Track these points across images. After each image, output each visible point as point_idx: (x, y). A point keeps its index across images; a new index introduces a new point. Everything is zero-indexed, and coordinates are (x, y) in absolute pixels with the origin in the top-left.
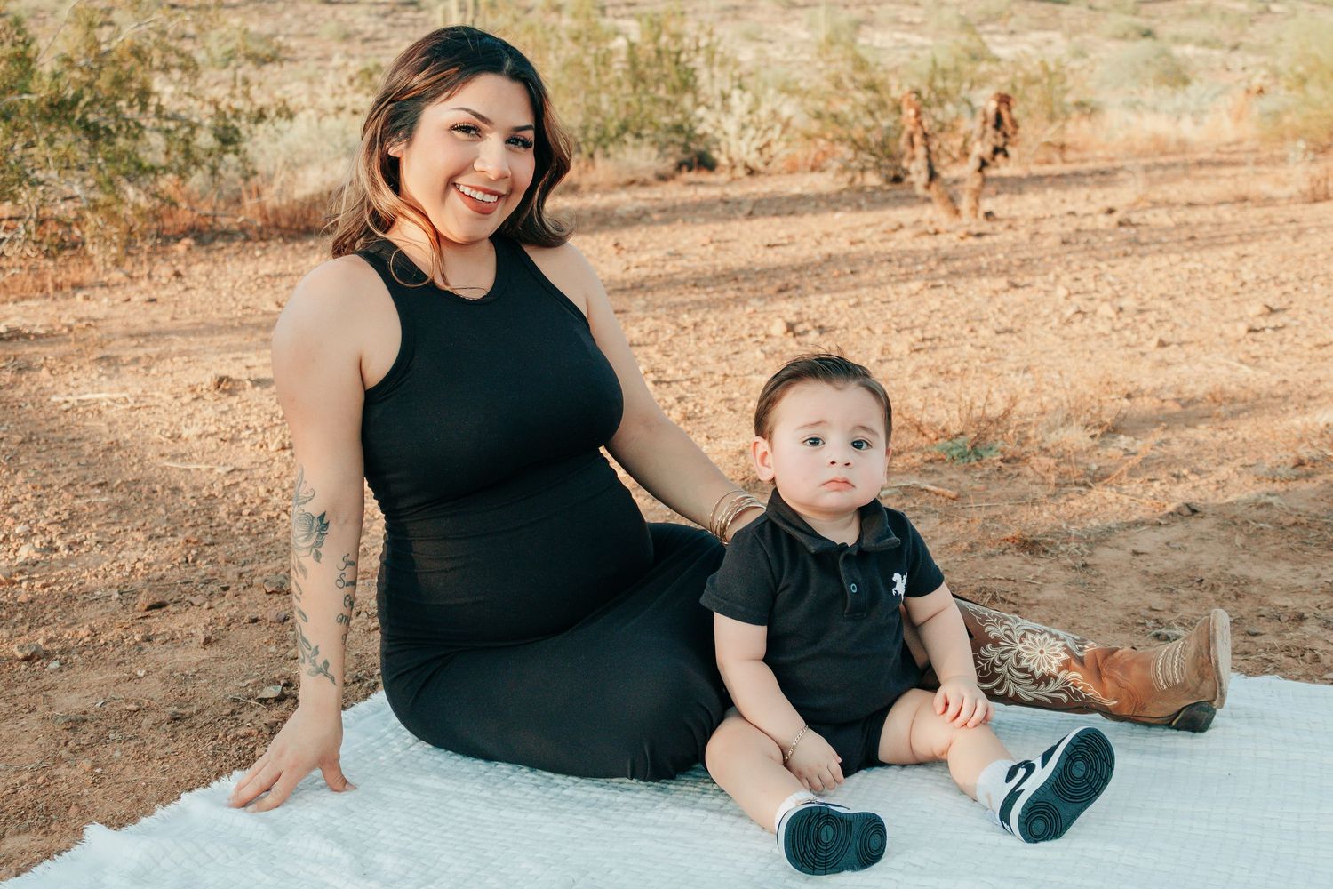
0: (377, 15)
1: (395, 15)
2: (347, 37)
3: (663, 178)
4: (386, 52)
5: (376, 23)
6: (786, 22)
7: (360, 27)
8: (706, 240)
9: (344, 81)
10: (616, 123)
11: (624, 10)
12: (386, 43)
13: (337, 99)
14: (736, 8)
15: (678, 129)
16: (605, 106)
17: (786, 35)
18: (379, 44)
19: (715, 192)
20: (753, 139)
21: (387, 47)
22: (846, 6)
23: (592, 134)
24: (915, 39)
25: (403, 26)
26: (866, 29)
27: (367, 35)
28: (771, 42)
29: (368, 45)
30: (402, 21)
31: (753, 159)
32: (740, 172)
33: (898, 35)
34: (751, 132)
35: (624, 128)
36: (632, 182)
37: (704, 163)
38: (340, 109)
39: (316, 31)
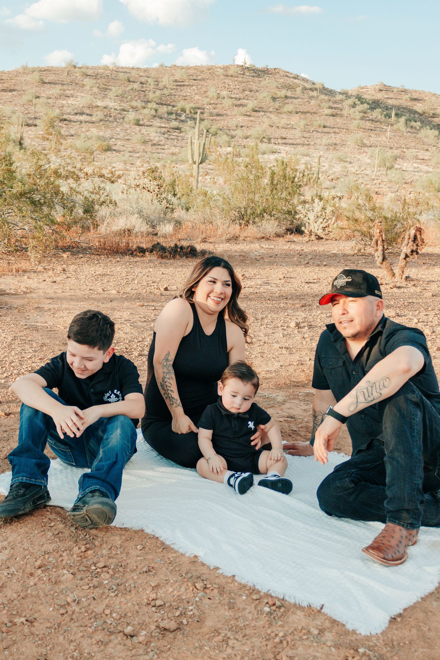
0: (160, 133)
1: (169, 133)
2: (145, 142)
3: (278, 235)
4: (163, 151)
5: (159, 137)
6: (360, 153)
7: (152, 138)
8: (282, 277)
9: (141, 174)
10: (261, 208)
11: (280, 141)
12: (163, 146)
13: (136, 181)
14: (335, 144)
15: (289, 213)
16: (257, 199)
17: (359, 160)
18: (160, 147)
19: (298, 248)
20: (322, 223)
21: (164, 149)
22: (391, 148)
23: (249, 211)
24: (424, 168)
25: (172, 139)
26: (399, 161)
27: (154, 142)
28: (350, 163)
29: (154, 147)
30: (172, 137)
31: (320, 233)
32: (313, 237)
33: (415, 165)
34: (321, 220)
35: (264, 211)
36: (263, 238)
37: (298, 231)
38: (138, 186)
39: (130, 138)
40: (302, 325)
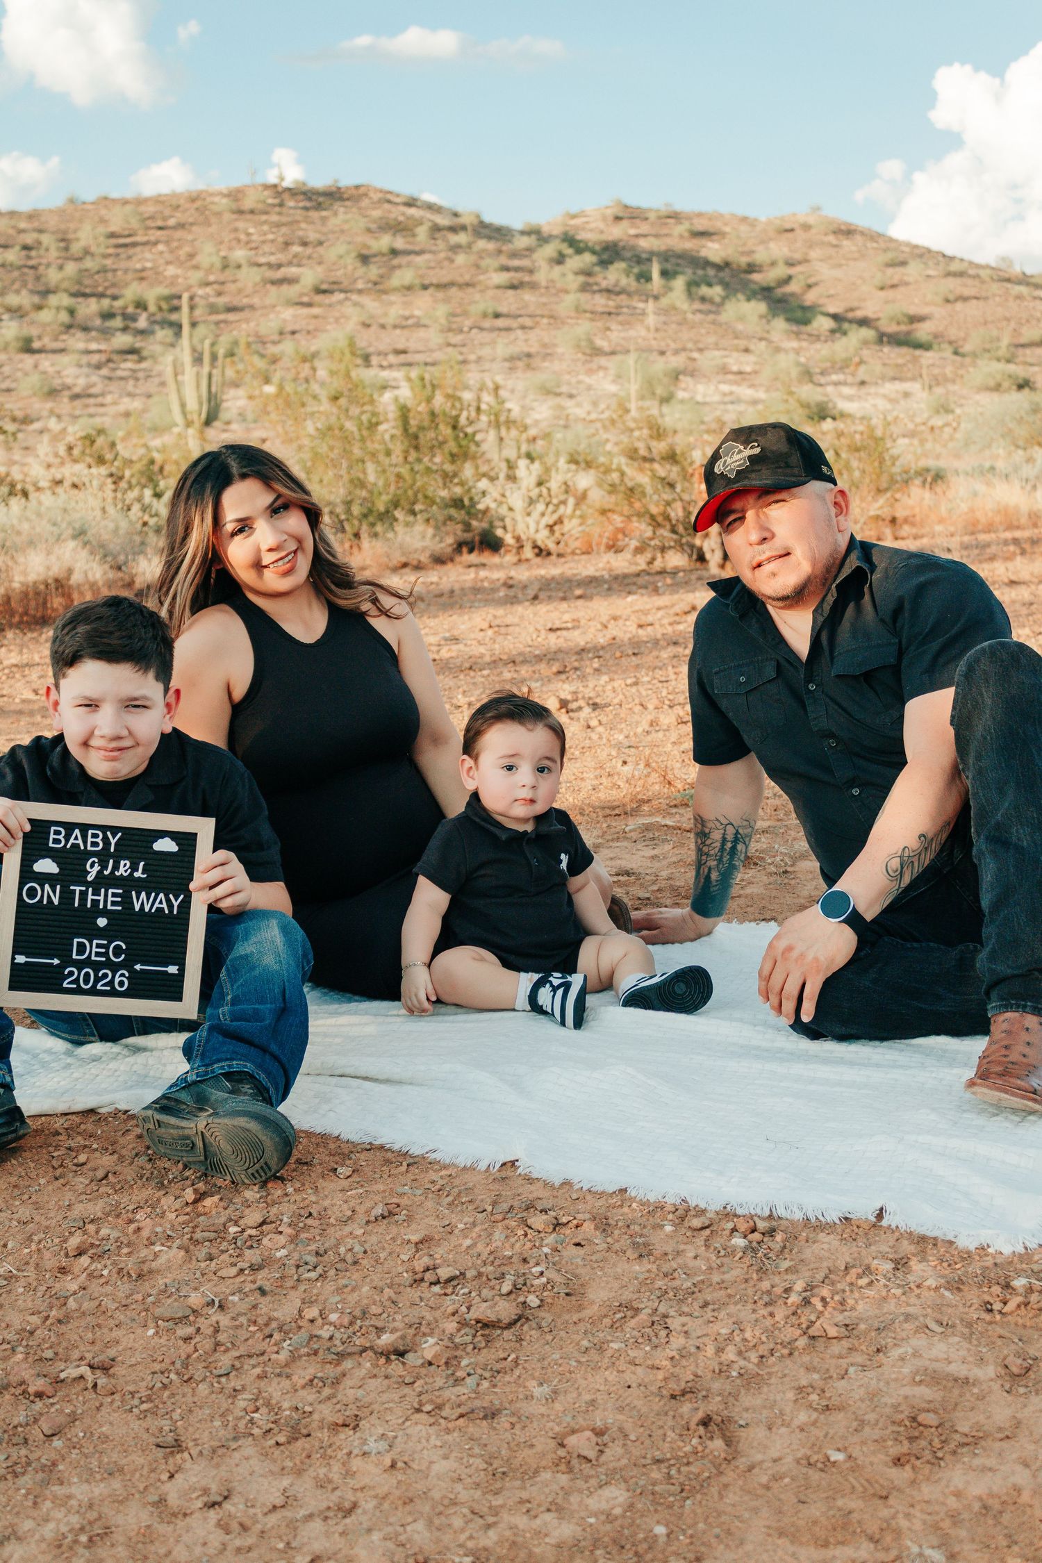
0: (89, 365)
1: (111, 365)
2: (53, 393)
3: (439, 560)
4: (101, 410)
5: (87, 376)
6: (590, 372)
7: (69, 381)
8: (485, 625)
9: (62, 450)
10: (385, 498)
11: (392, 359)
12: (100, 400)
13: (53, 470)
14: (529, 355)
15: (457, 503)
16: (371, 478)
17: (589, 388)
18: (92, 401)
19: (499, 575)
20: (543, 514)
21: (102, 405)
22: (662, 353)
23: (356, 510)
24: (745, 392)
25: (122, 378)
26: (686, 381)
27: (77, 390)
28: (571, 396)
29: (78, 403)
30: (119, 373)
31: (542, 537)
32: (528, 553)
33: (725, 388)
34: (540, 507)
35: (396, 504)
36: (405, 565)
37: (490, 543)
38: (59, 482)
39: (13, 385)
40: (573, 706)
